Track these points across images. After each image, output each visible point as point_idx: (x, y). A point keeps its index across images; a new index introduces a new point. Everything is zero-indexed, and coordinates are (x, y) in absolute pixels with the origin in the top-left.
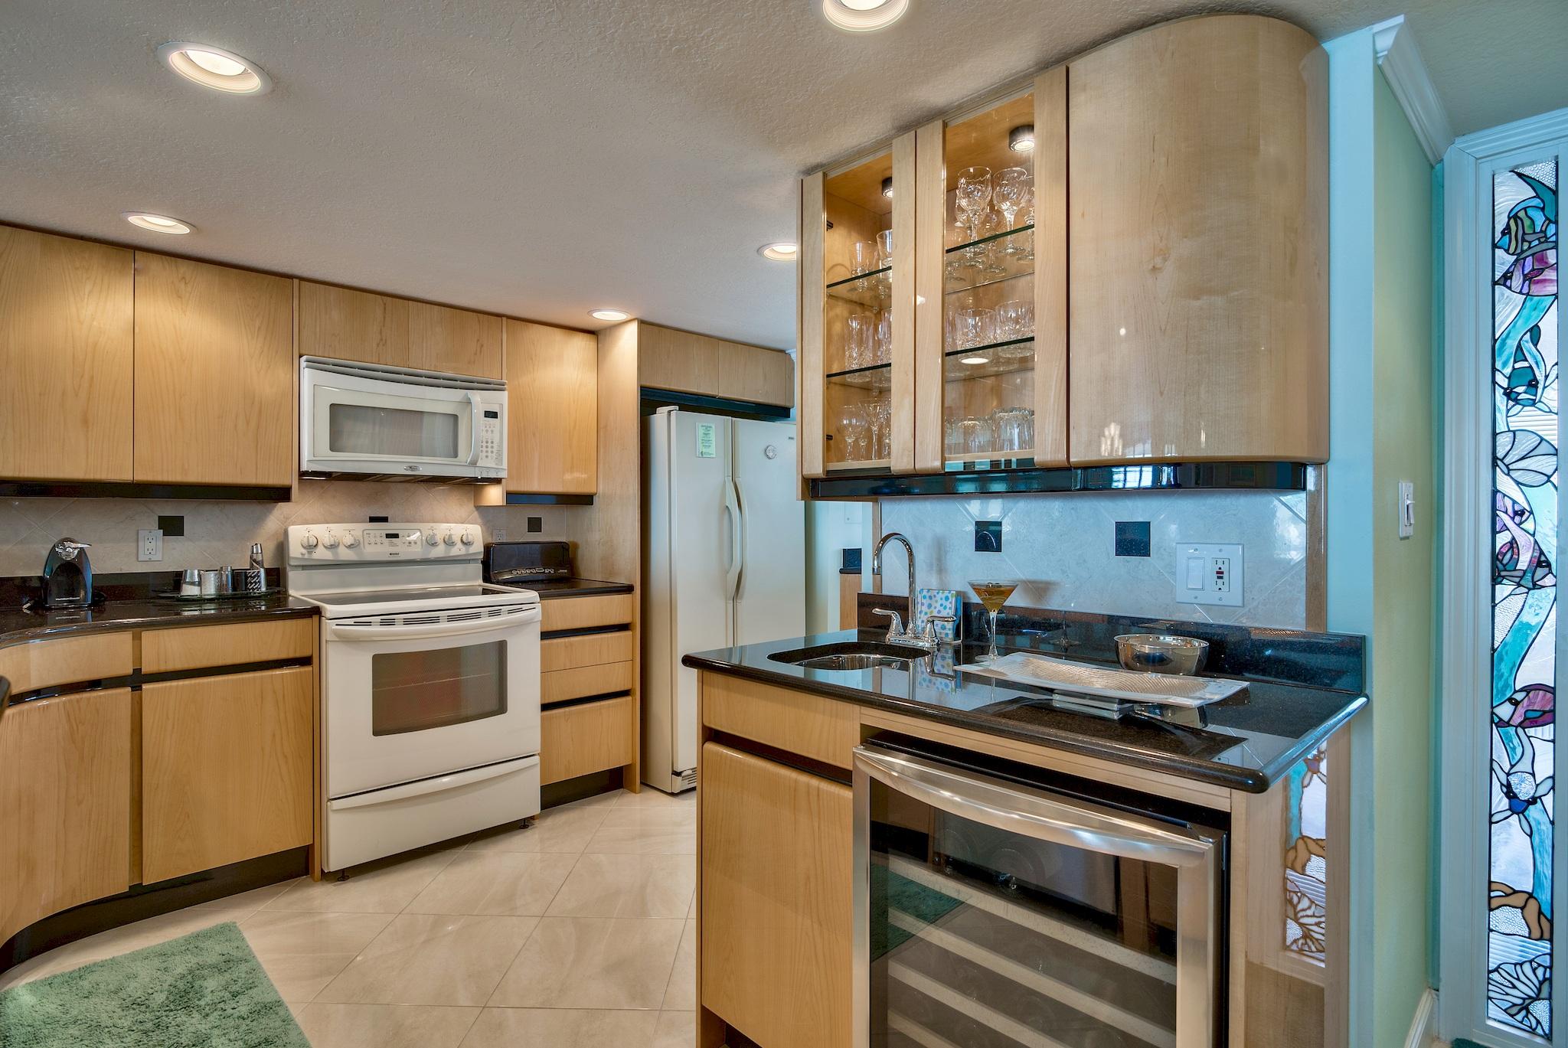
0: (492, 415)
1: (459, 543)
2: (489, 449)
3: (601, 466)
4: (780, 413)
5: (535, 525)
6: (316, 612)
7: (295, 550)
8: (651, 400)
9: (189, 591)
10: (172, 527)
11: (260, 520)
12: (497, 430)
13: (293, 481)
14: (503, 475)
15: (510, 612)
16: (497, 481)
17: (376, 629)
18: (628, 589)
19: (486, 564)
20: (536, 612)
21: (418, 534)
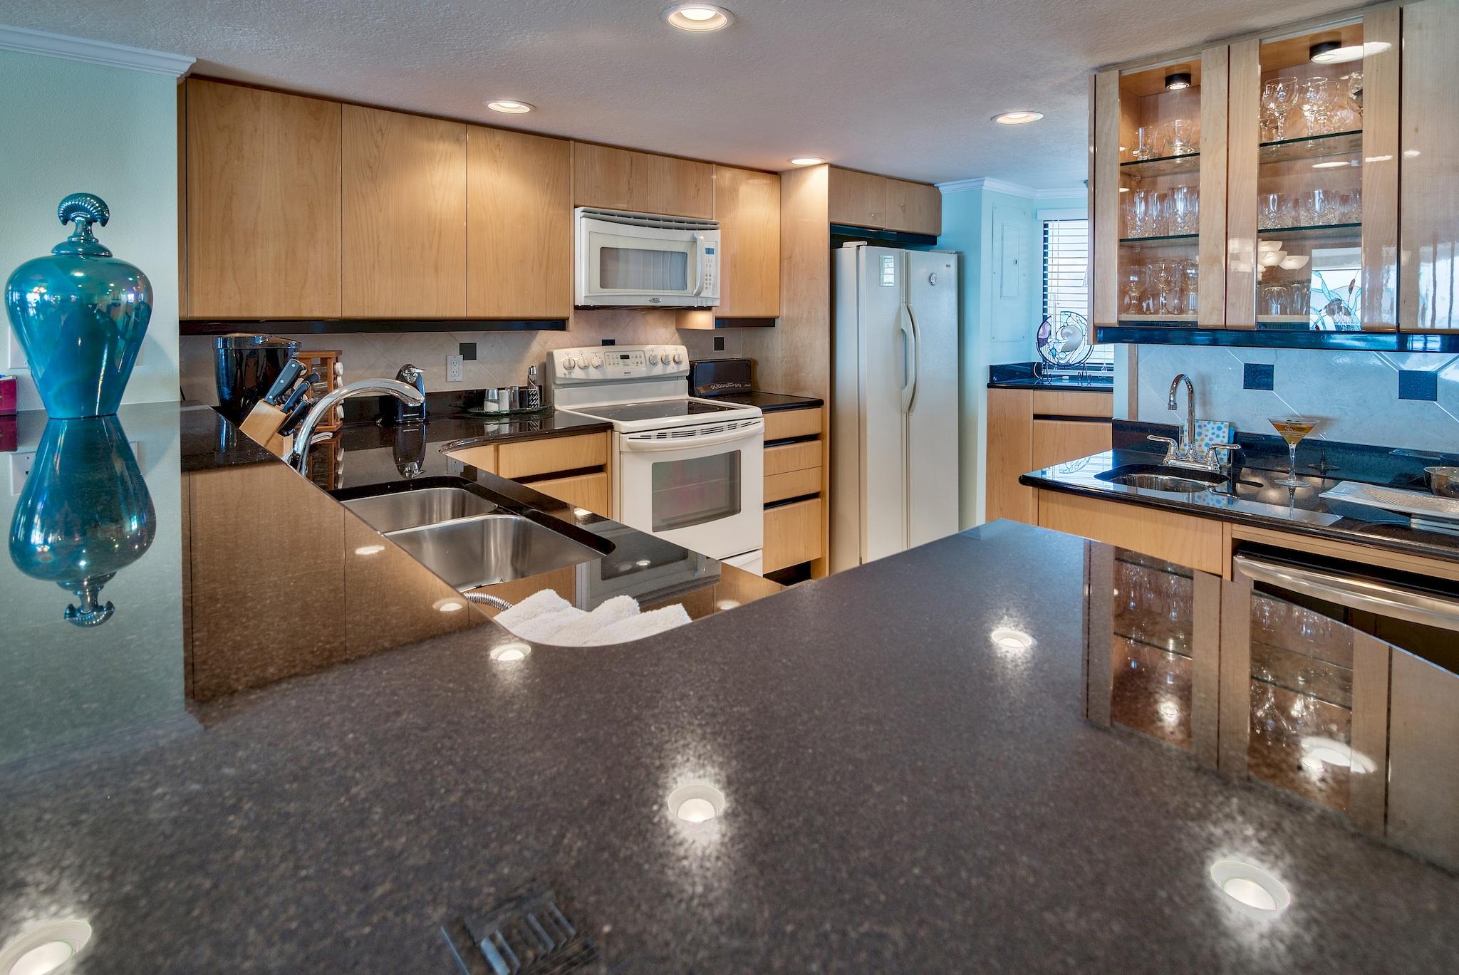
0: (710, 251)
1: (672, 362)
2: (708, 282)
3: (784, 293)
5: (719, 344)
6: (608, 427)
7: (560, 372)
8: (839, 235)
9: (491, 407)
10: (468, 352)
11: (527, 346)
12: (714, 263)
13: (570, 313)
14: (717, 303)
15: (743, 425)
16: (709, 309)
17: (654, 442)
18: (818, 403)
19: (690, 378)
20: (759, 427)
21: (642, 355)
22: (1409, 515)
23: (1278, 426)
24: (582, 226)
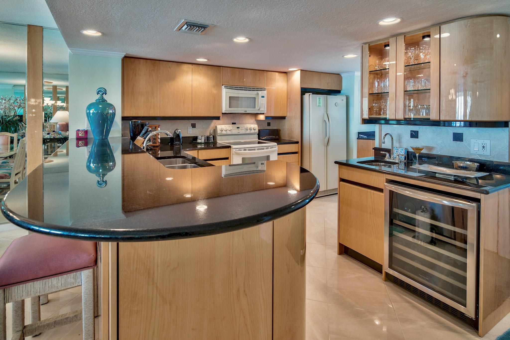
0: (263, 97)
1: (253, 130)
2: (262, 106)
3: (288, 109)
4: (337, 92)
5: (269, 124)
6: (229, 147)
7: (219, 132)
8: (304, 91)
9: (199, 141)
10: (194, 126)
11: (210, 124)
12: (264, 101)
13: (221, 115)
14: (265, 112)
15: (271, 148)
16: (263, 114)
17: (243, 151)
18: (297, 143)
19: (259, 134)
20: (276, 148)
21: (244, 127)
22: (436, 173)
23: (413, 149)
24: (224, 91)
